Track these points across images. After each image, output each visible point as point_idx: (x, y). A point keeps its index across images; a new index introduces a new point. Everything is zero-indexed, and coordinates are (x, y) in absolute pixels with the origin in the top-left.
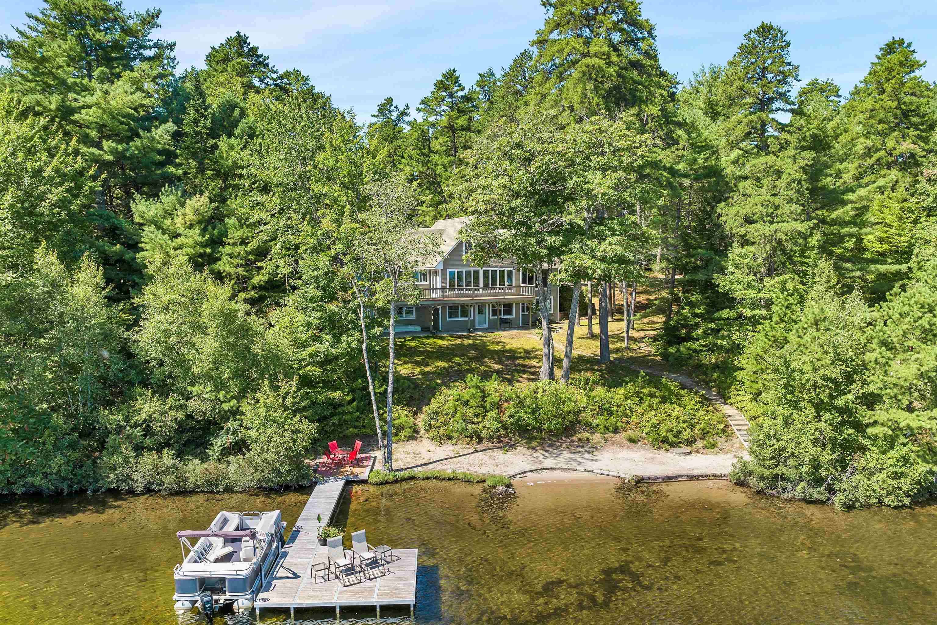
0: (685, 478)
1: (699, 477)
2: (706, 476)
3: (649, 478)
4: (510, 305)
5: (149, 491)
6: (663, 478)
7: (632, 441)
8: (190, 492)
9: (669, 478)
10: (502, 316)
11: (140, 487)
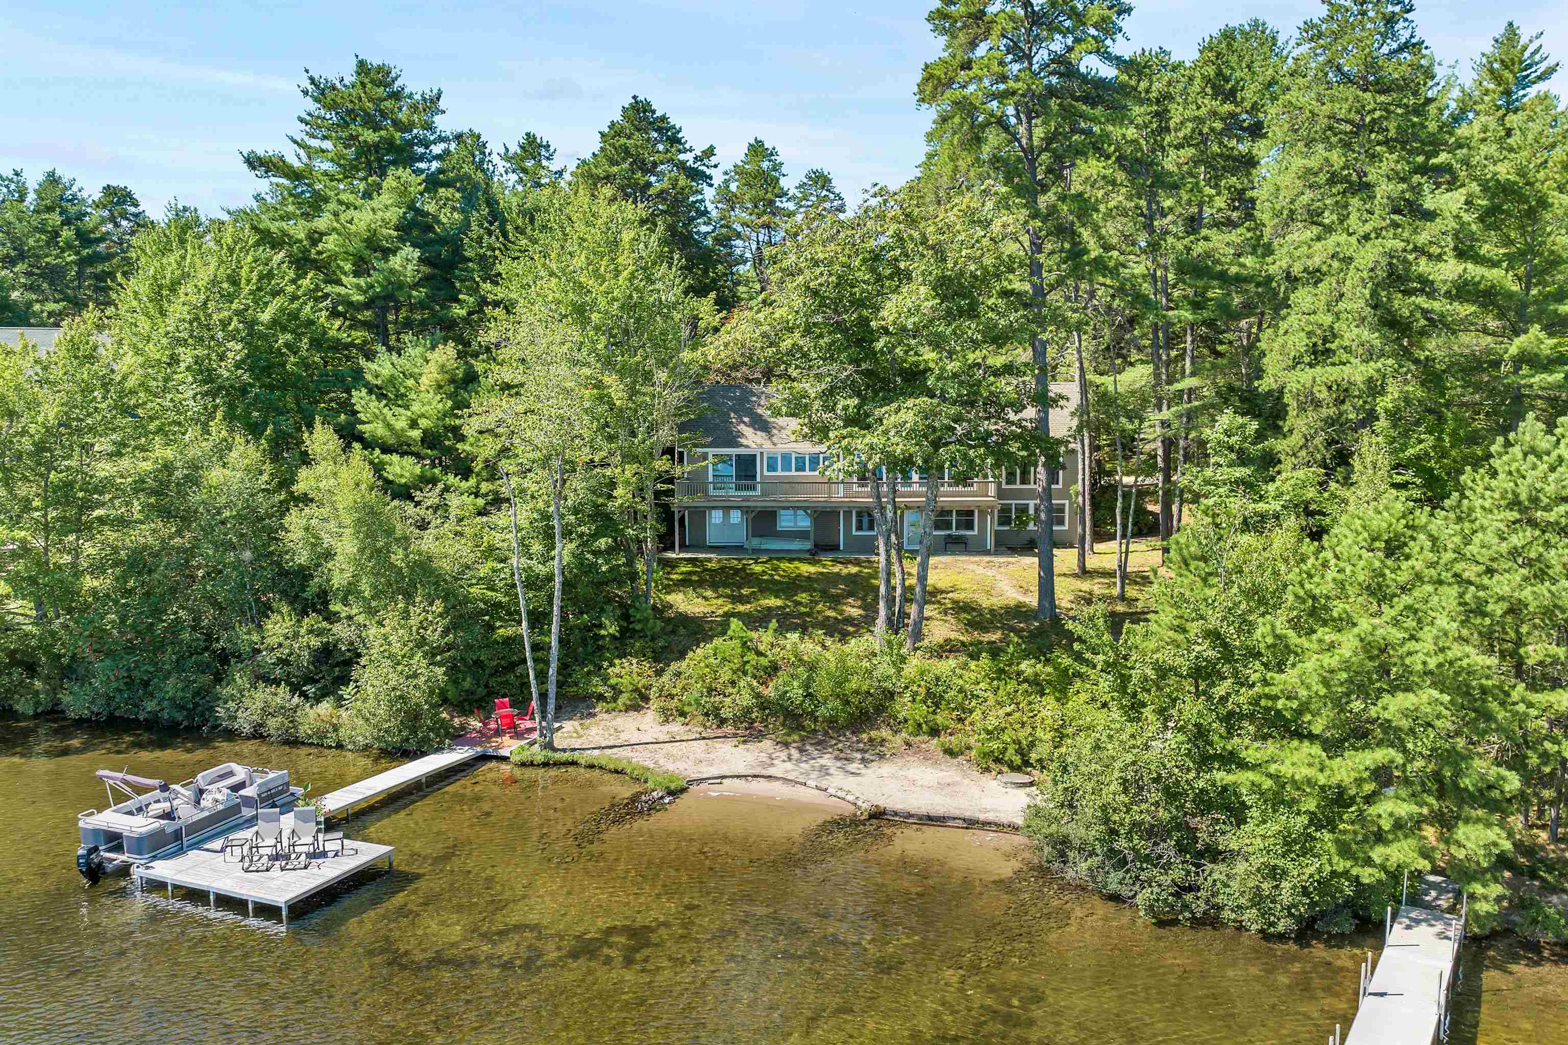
0: (960, 823)
1: (985, 825)
2: (996, 824)
3: (896, 814)
4: (970, 513)
5: (258, 734)
6: (920, 818)
7: (950, 752)
8: (303, 743)
9: (930, 818)
10: (954, 532)
11: (247, 729)
